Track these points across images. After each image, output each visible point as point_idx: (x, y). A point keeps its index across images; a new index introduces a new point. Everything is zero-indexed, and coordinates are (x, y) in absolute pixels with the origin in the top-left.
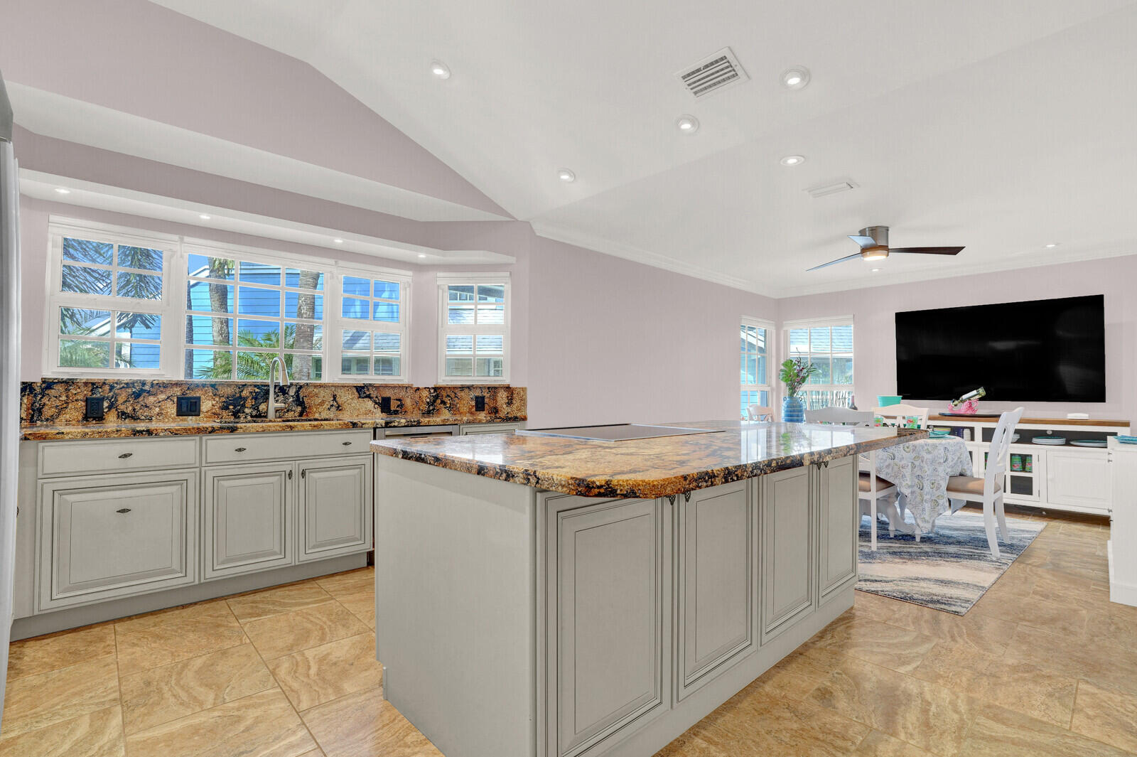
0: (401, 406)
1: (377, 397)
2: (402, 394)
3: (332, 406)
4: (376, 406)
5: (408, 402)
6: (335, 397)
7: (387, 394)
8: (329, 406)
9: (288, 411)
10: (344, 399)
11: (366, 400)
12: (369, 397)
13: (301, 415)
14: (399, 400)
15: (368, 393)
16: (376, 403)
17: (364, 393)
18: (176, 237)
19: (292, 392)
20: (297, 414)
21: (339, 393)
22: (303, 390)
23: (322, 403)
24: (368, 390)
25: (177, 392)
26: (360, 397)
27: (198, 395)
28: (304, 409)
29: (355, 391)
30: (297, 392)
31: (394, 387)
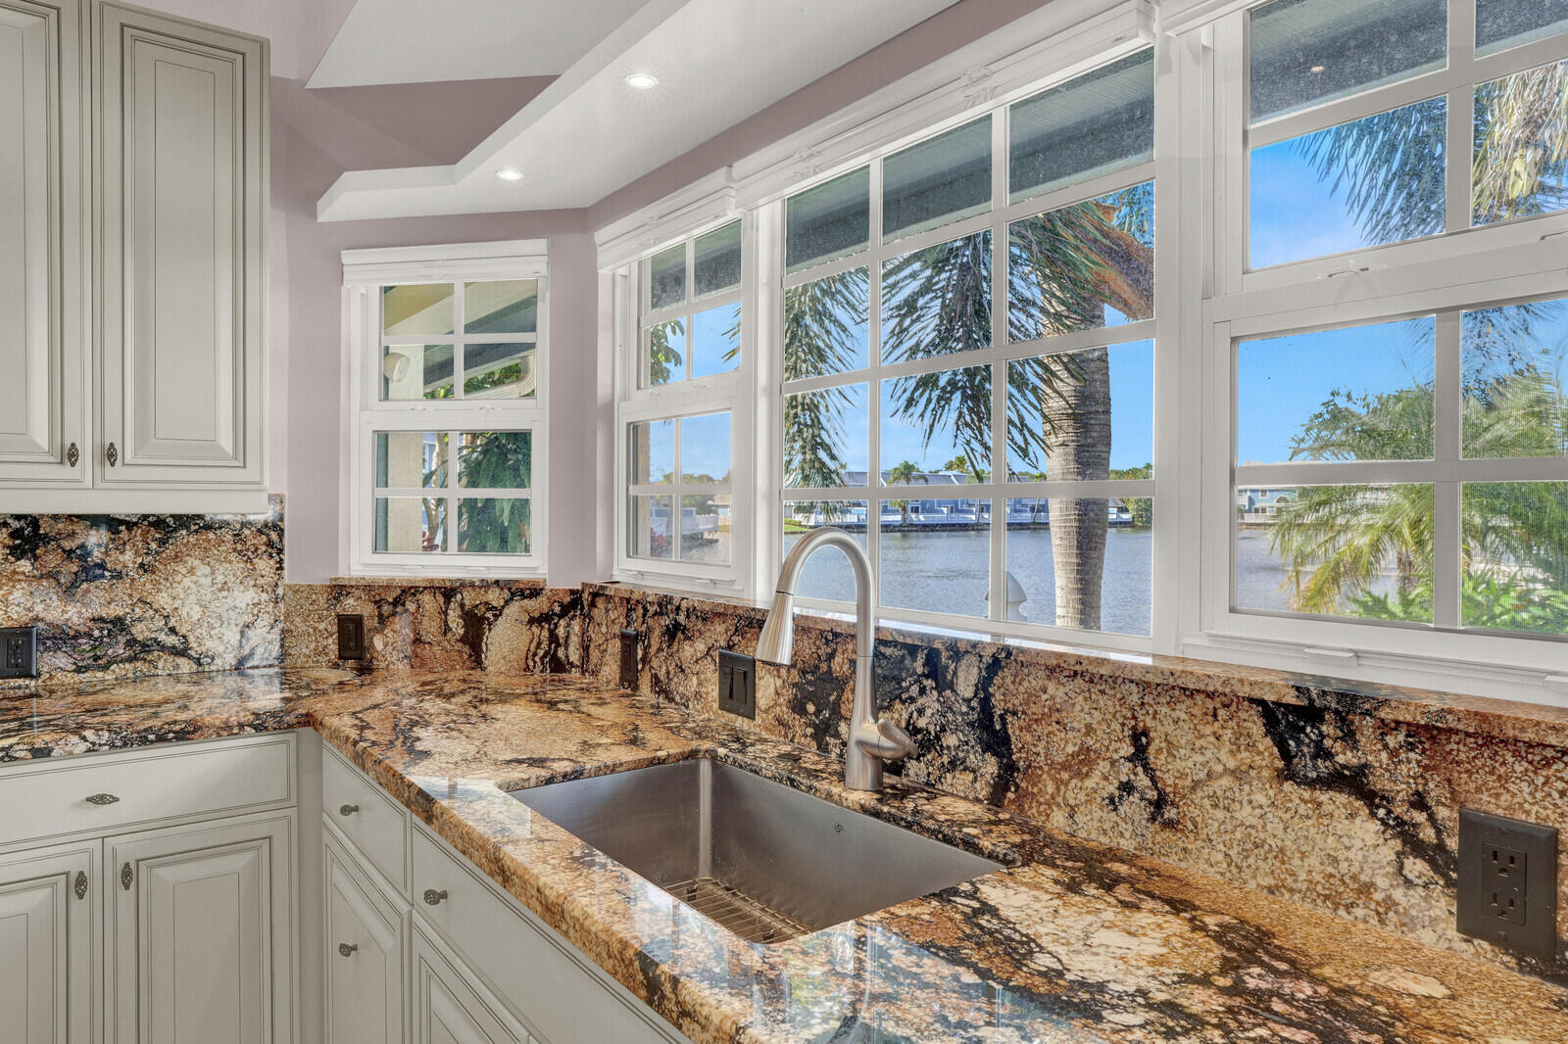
1: (1419, 802)
3: (1127, 788)
4: (1416, 867)
6: (1140, 739)
8: (1112, 788)
9: (953, 764)
10: (1194, 764)
11: (1336, 801)
12: (1355, 782)
15: (1345, 758)
16: (1414, 845)
17: (1322, 753)
19: (966, 680)
21: (1167, 724)
22: (1005, 677)
23: (1083, 761)
24: (1349, 737)
25: (716, 632)
26: (1287, 774)
27: (750, 653)
28: (1008, 769)
29: (1257, 728)
30: (984, 684)
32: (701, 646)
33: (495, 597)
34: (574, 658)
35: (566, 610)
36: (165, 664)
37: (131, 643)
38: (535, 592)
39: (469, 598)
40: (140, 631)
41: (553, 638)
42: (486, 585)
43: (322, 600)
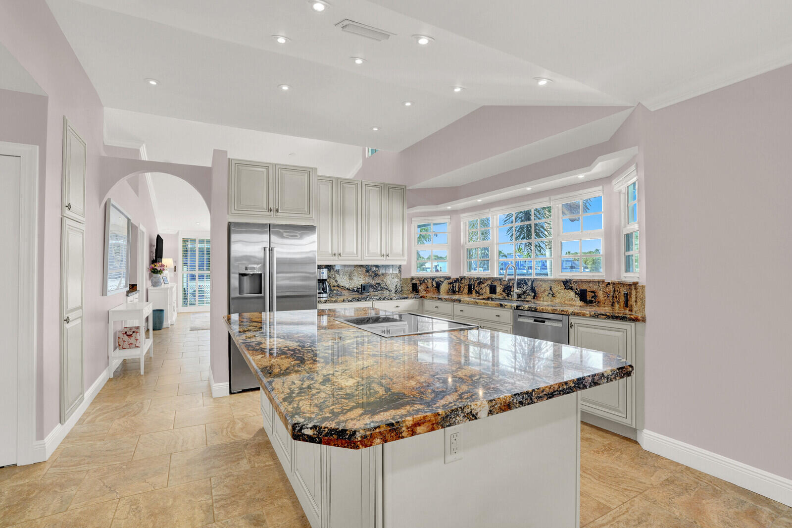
0: (595, 297)
1: (577, 289)
2: (595, 287)
3: (549, 293)
4: (577, 296)
5: (601, 295)
6: (551, 287)
7: (584, 287)
8: (548, 294)
10: (556, 289)
11: (570, 290)
12: (571, 288)
13: (534, 298)
14: (593, 292)
15: (570, 286)
16: (576, 294)
17: (568, 286)
18: (488, 210)
19: (530, 283)
20: (532, 298)
21: (553, 285)
22: (534, 282)
23: (545, 291)
24: (571, 284)
25: (489, 282)
26: (565, 289)
27: (495, 284)
28: (535, 294)
29: (562, 284)
30: (532, 284)
31: (589, 282)
32: (486, 284)
33: (442, 280)
34: (457, 290)
35: (455, 282)
36: (385, 291)
37: (381, 287)
38: (449, 278)
39: (437, 280)
40: (382, 285)
41: (453, 286)
42: (441, 277)
43: (409, 280)
